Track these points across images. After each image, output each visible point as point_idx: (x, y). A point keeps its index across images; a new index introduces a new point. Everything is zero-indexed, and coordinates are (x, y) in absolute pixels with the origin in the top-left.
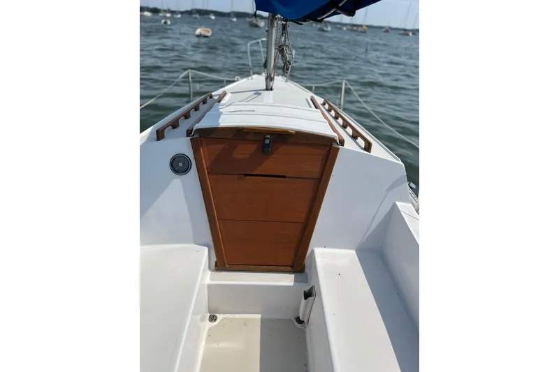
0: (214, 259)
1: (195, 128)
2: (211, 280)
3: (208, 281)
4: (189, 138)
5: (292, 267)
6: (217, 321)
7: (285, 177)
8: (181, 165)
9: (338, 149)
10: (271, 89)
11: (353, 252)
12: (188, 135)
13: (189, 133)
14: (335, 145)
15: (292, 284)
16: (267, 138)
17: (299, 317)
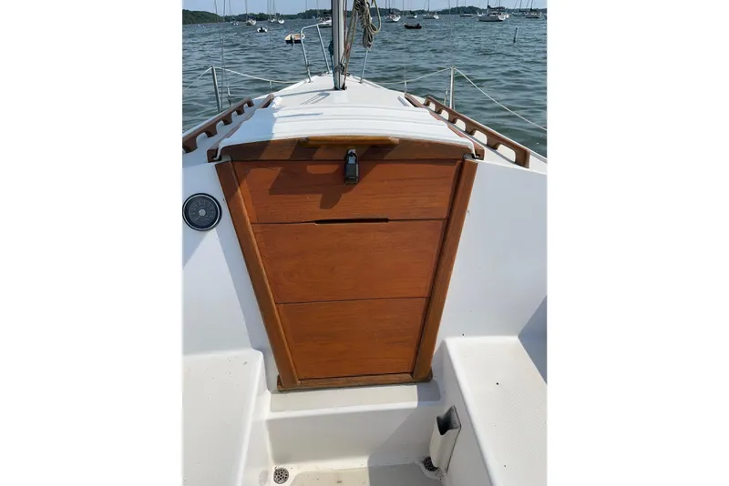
0: (275, 373)
1: (221, 146)
2: (272, 410)
3: (267, 414)
4: (213, 164)
5: (412, 373)
6: (290, 480)
7: (386, 220)
8: (202, 212)
9: (475, 165)
10: (344, 88)
11: (515, 340)
12: (210, 160)
13: (212, 155)
14: (469, 159)
15: (414, 404)
16: (352, 154)
17: (429, 458)
